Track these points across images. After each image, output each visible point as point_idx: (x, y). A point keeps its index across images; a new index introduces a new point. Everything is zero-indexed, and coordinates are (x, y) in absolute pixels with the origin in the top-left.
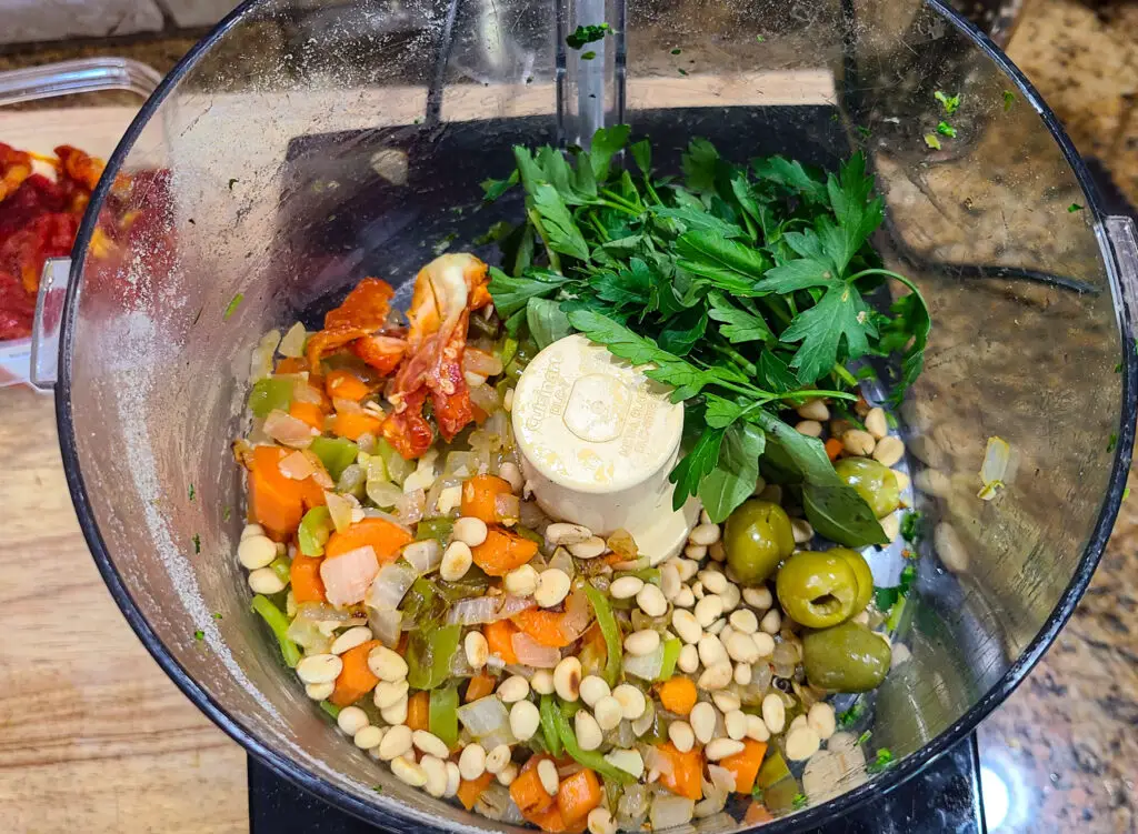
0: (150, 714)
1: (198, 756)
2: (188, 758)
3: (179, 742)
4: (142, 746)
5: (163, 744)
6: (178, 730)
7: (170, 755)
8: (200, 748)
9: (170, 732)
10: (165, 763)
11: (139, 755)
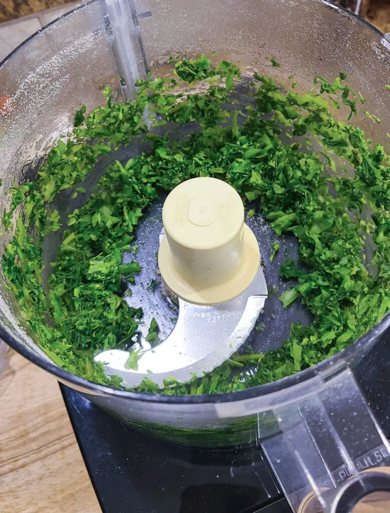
0: (34, 440)
1: (63, 453)
2: (59, 455)
3: (52, 449)
4: (34, 457)
5: (45, 452)
6: (50, 443)
7: (49, 457)
8: (63, 448)
9: (46, 445)
10: (48, 462)
11: (33, 462)
